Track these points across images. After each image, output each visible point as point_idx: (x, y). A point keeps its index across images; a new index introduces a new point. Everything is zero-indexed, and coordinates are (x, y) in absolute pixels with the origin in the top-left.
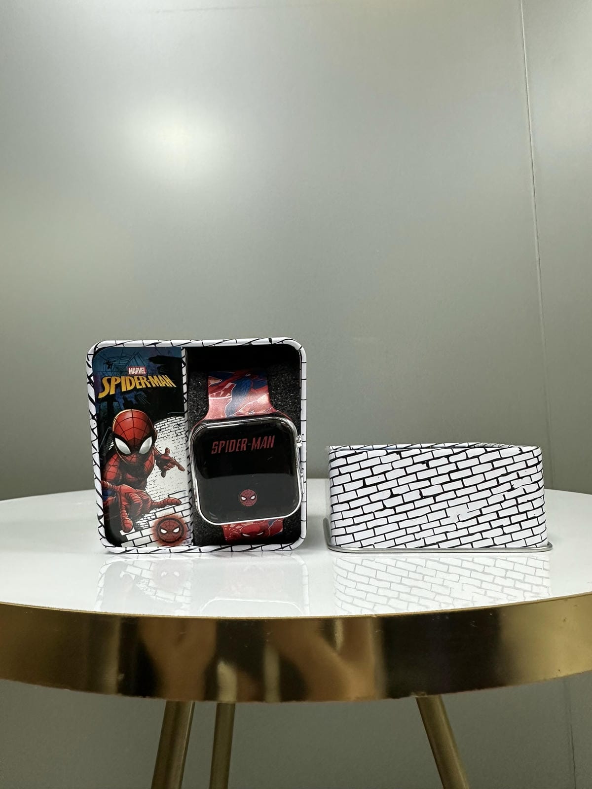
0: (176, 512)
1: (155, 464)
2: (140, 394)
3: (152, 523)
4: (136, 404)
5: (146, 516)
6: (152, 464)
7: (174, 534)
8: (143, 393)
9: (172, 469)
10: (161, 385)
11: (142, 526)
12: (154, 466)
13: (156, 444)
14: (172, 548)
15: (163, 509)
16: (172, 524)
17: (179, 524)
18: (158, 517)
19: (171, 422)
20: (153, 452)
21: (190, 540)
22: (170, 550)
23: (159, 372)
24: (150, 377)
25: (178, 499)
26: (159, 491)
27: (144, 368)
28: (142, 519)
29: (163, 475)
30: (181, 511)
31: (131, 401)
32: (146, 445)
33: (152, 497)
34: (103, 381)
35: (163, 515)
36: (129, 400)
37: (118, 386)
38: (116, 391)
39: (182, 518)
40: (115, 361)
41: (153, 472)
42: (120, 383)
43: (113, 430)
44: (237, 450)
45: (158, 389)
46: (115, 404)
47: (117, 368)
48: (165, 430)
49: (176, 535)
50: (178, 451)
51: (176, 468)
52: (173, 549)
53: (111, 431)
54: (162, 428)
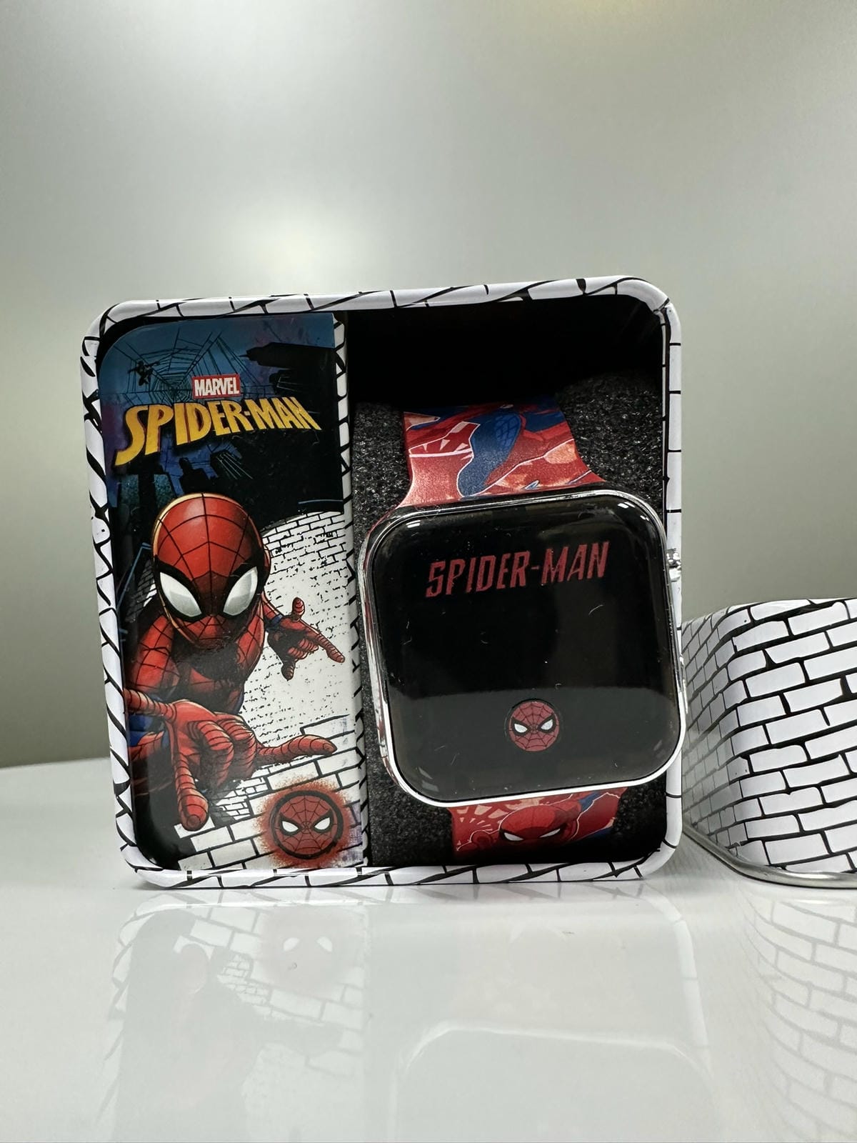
0: (321, 776)
1: (266, 644)
2: (225, 451)
3: (258, 805)
4: (213, 478)
5: (243, 784)
6: (258, 642)
7: (315, 835)
8: (232, 449)
9: (310, 658)
10: (280, 426)
11: (231, 814)
12: (262, 649)
13: (267, 588)
14: (311, 874)
15: (287, 765)
16: (311, 807)
17: (329, 807)
18: (274, 788)
19: (307, 528)
20: (260, 610)
21: (359, 850)
22: (307, 878)
23: (274, 387)
24: (250, 403)
25: (328, 739)
26: (276, 718)
27: (234, 378)
28: (232, 794)
29: (287, 673)
30: (336, 773)
31: (201, 470)
32: (241, 591)
33: (258, 732)
34: (127, 416)
35: (288, 784)
36: (195, 467)
37: (168, 430)
38: (160, 444)
39: (338, 790)
40: (158, 363)
41: (261, 664)
42: (172, 424)
43: (155, 552)
44: (501, 586)
45: (273, 435)
46: (159, 480)
47: (164, 381)
48: (290, 548)
49: (322, 838)
50: (326, 606)
51: (321, 653)
52: (317, 876)
53: (148, 554)
54: (283, 542)
